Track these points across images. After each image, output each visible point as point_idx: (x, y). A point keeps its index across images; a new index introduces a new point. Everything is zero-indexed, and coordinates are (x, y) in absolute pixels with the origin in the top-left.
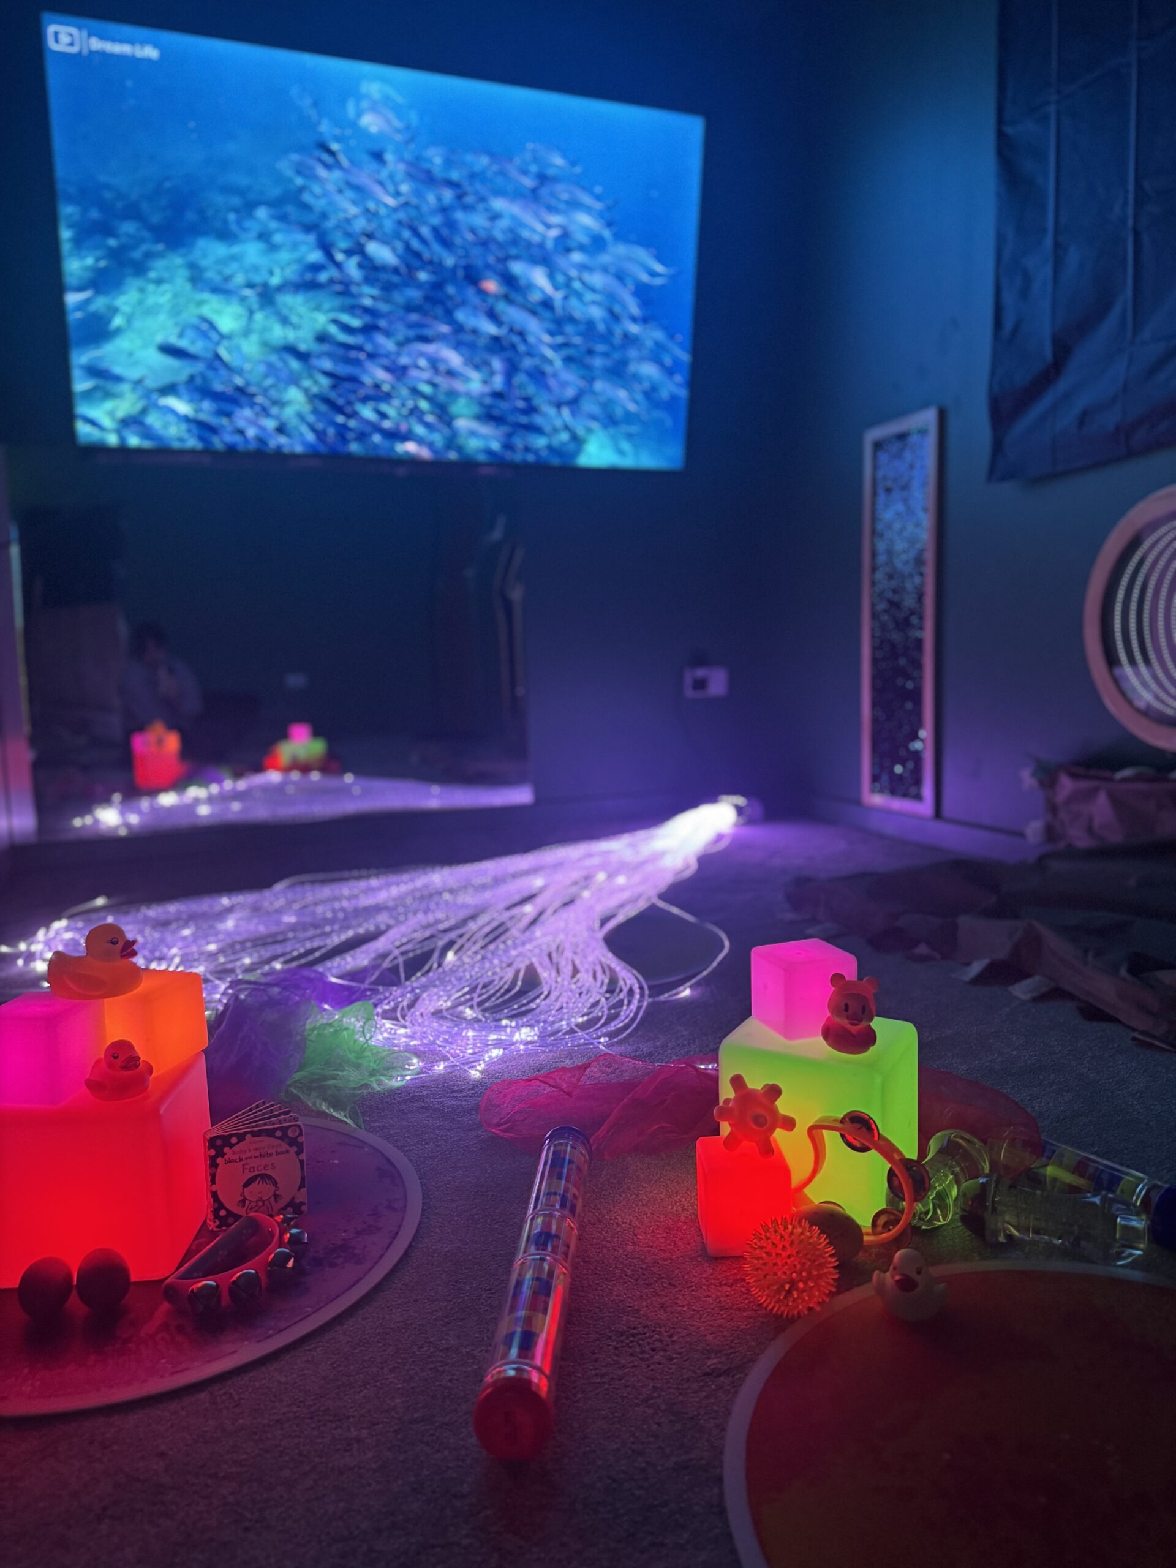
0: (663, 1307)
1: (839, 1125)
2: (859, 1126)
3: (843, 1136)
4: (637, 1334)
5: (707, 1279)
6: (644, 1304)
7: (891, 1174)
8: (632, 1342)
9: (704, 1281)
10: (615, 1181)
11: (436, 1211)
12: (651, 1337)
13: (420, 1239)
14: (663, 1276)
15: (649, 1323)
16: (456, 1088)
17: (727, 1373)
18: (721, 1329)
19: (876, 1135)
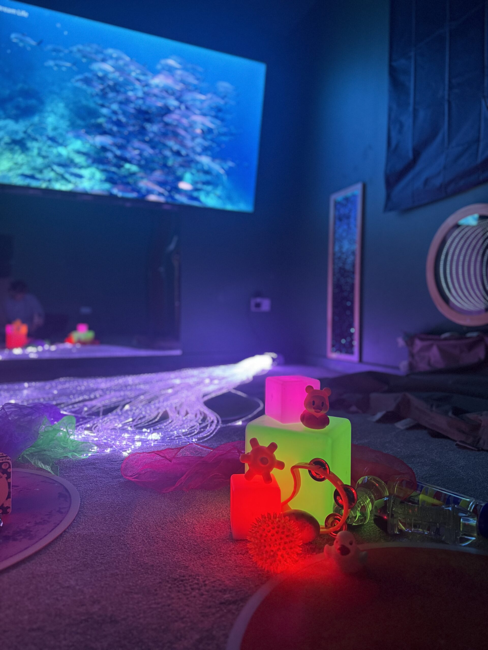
0: (202, 565)
1: (308, 466)
2: (319, 466)
3: (310, 472)
4: (184, 580)
5: (230, 551)
6: (192, 563)
7: (336, 494)
8: (180, 584)
9: (229, 552)
10: (188, 502)
11: (85, 515)
12: (192, 582)
13: (72, 528)
14: (205, 549)
15: (193, 574)
16: (113, 460)
17: (235, 602)
18: (235, 578)
19: (328, 471)
